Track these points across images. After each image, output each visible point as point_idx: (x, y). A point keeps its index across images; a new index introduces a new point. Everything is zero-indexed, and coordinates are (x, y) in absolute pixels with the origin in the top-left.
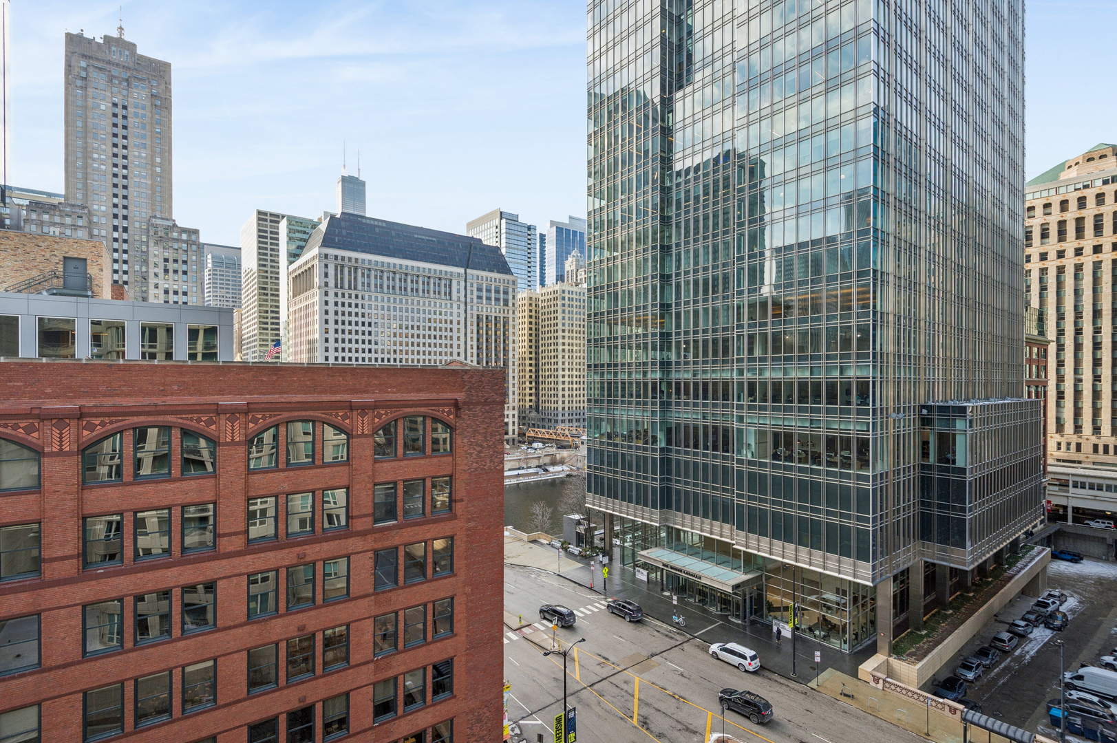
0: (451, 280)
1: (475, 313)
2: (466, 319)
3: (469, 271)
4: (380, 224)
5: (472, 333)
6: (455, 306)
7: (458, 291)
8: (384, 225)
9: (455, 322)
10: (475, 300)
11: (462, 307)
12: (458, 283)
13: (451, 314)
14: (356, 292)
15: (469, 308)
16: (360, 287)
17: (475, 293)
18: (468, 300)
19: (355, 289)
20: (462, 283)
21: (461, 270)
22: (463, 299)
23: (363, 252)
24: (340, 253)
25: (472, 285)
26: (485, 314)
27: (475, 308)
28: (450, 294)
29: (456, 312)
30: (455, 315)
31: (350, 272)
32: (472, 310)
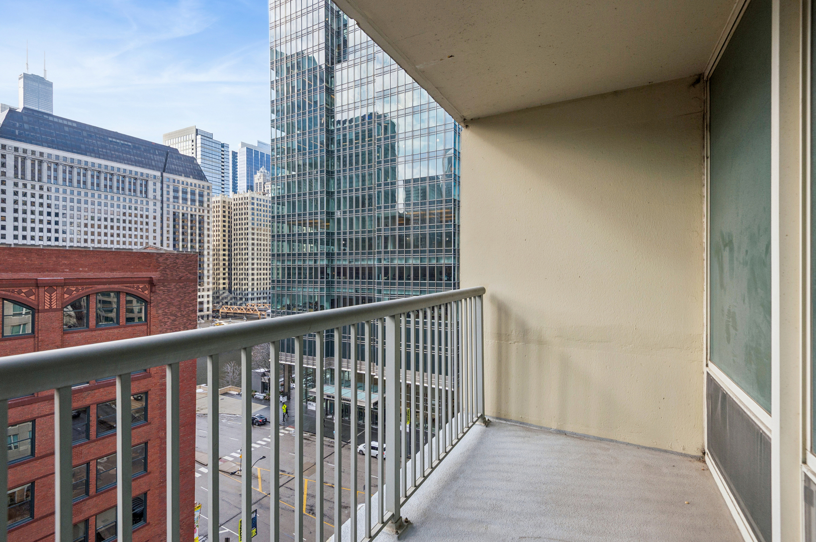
0: (147, 181)
1: (171, 210)
2: (162, 215)
3: (165, 174)
4: (70, 124)
5: (168, 226)
6: (151, 203)
7: (155, 191)
8: (75, 125)
9: (151, 217)
10: (171, 200)
11: (159, 204)
12: (155, 184)
13: (147, 210)
14: (41, 184)
15: (165, 206)
16: (45, 179)
17: (172, 193)
18: (165, 199)
19: (40, 180)
20: (159, 185)
21: (158, 174)
22: (159, 197)
23: (49, 147)
24: (22, 145)
25: (168, 187)
26: (181, 211)
27: (171, 206)
28: (146, 192)
29: (153, 209)
30: (151, 210)
31: (33, 164)
32: (168, 207)
